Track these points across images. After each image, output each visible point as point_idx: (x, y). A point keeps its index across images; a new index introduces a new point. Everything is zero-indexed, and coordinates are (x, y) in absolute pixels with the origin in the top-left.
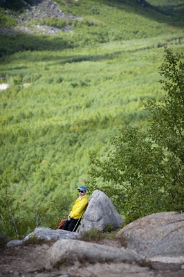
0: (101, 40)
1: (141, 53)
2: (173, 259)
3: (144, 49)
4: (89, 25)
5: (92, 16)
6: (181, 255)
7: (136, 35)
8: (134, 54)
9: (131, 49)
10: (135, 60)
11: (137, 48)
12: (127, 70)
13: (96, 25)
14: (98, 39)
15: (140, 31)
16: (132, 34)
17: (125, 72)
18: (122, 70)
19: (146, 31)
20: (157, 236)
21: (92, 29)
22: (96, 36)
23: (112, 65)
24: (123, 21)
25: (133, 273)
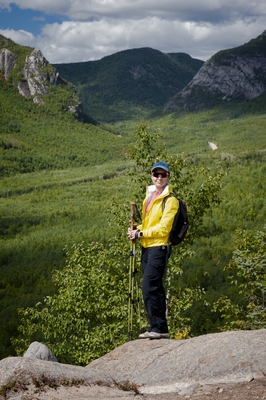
0: (23, 168)
1: (81, 186)
2: (165, 387)
3: (85, 181)
4: (6, 148)
5: (9, 135)
6: (176, 381)
7: (73, 162)
8: (71, 188)
9: (66, 181)
10: (73, 197)
11: (74, 180)
12: (61, 211)
13: (16, 148)
14: (18, 167)
15: (79, 156)
16: (67, 160)
17: (58, 214)
18: (54, 211)
19: (88, 156)
20: (137, 364)
21: (9, 153)
22: (15, 163)
23: (40, 204)
24: (54, 142)
25: (113, 397)
